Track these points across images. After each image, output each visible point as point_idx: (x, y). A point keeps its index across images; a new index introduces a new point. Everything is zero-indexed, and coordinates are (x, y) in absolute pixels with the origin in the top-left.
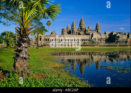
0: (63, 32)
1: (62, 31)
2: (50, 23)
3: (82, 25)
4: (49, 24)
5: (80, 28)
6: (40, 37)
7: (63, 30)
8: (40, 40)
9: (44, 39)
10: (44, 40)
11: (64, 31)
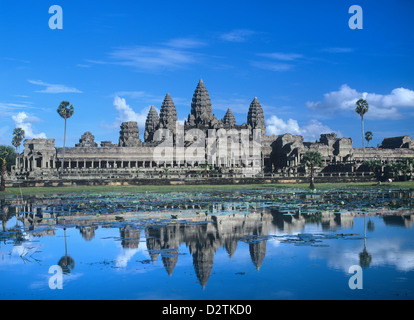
0: (125, 135)
1: (122, 133)
2: (68, 107)
3: (200, 106)
4: (68, 112)
5: (193, 117)
6: (39, 153)
7: (125, 129)
8: (39, 165)
9: (51, 161)
10: (52, 165)
11: (127, 132)
